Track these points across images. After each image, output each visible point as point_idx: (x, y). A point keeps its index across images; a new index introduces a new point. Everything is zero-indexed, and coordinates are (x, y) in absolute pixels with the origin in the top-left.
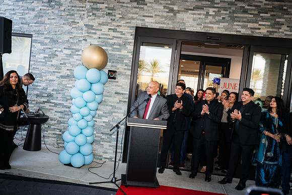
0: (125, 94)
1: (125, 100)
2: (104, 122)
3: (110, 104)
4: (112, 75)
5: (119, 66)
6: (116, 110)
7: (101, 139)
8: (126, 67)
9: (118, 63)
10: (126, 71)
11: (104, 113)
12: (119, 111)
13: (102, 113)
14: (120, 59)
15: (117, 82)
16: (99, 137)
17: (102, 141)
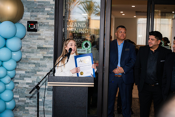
0: (49, 48)
1: (49, 55)
2: (27, 83)
3: (33, 61)
4: (32, 27)
5: (40, 15)
6: (40, 68)
7: (25, 103)
8: (48, 16)
9: (38, 12)
10: (48, 21)
11: (26, 72)
12: (44, 69)
13: (24, 72)
14: (40, 7)
15: (39, 34)
16: (23, 101)
17: (27, 106)
